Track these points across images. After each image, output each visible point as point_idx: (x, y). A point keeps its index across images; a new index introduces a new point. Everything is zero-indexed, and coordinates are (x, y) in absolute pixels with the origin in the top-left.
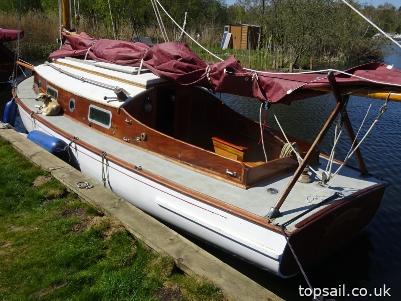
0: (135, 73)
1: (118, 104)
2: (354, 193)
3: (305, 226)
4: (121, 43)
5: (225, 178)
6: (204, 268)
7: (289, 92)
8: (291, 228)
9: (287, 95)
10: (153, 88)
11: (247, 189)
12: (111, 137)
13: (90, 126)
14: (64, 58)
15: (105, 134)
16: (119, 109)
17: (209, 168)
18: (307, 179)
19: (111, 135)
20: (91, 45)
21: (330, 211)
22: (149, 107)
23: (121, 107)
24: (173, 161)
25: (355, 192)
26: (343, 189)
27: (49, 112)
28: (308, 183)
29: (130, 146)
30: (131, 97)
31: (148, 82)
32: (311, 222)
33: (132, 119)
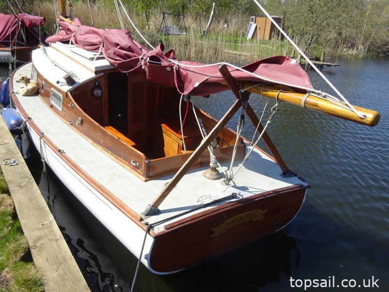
0: (92, 59)
1: (66, 88)
2: (256, 195)
3: (174, 228)
4: (90, 30)
5: (131, 167)
6: (49, 259)
7: (197, 85)
8: (160, 229)
9: (195, 88)
10: (103, 74)
11: (146, 181)
12: (62, 119)
13: (51, 107)
14: (55, 43)
15: (59, 116)
16: (66, 93)
17: (121, 157)
18: (213, 175)
19: (62, 117)
20: (75, 31)
21: (214, 213)
22: (98, 92)
23: (68, 91)
24: (97, 147)
25: (257, 193)
26: (248, 189)
27: (25, 92)
28: (214, 179)
29: (72, 128)
30: (79, 83)
31: (96, 68)
32: (185, 224)
33: (74, 104)
